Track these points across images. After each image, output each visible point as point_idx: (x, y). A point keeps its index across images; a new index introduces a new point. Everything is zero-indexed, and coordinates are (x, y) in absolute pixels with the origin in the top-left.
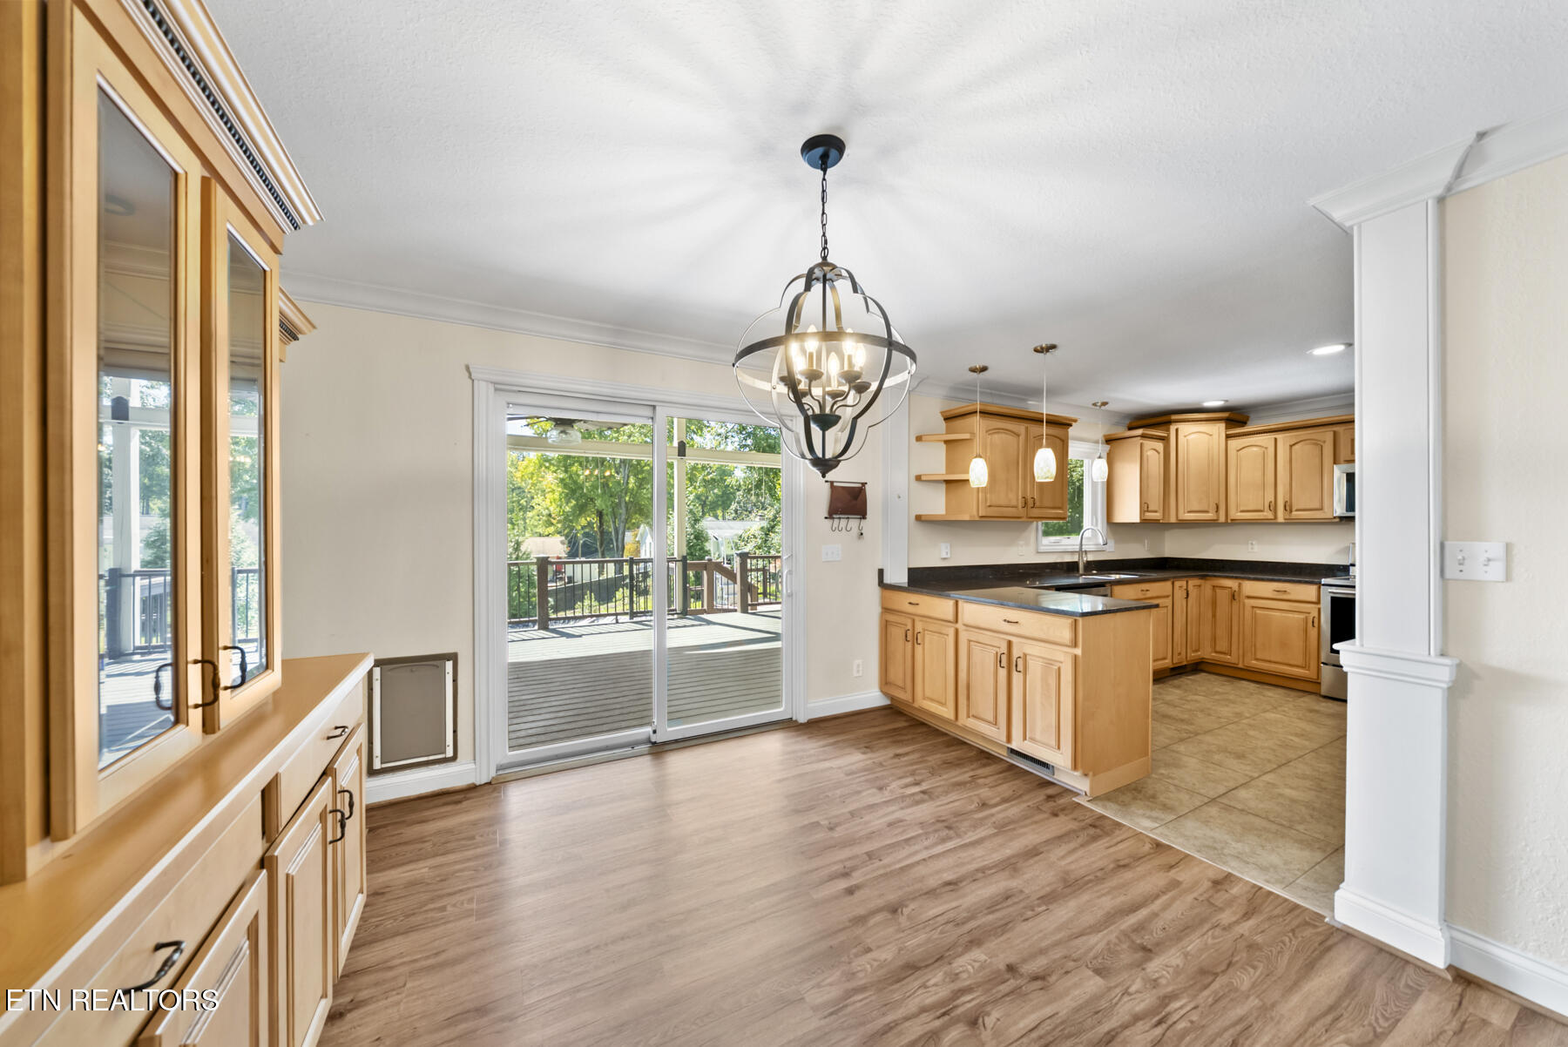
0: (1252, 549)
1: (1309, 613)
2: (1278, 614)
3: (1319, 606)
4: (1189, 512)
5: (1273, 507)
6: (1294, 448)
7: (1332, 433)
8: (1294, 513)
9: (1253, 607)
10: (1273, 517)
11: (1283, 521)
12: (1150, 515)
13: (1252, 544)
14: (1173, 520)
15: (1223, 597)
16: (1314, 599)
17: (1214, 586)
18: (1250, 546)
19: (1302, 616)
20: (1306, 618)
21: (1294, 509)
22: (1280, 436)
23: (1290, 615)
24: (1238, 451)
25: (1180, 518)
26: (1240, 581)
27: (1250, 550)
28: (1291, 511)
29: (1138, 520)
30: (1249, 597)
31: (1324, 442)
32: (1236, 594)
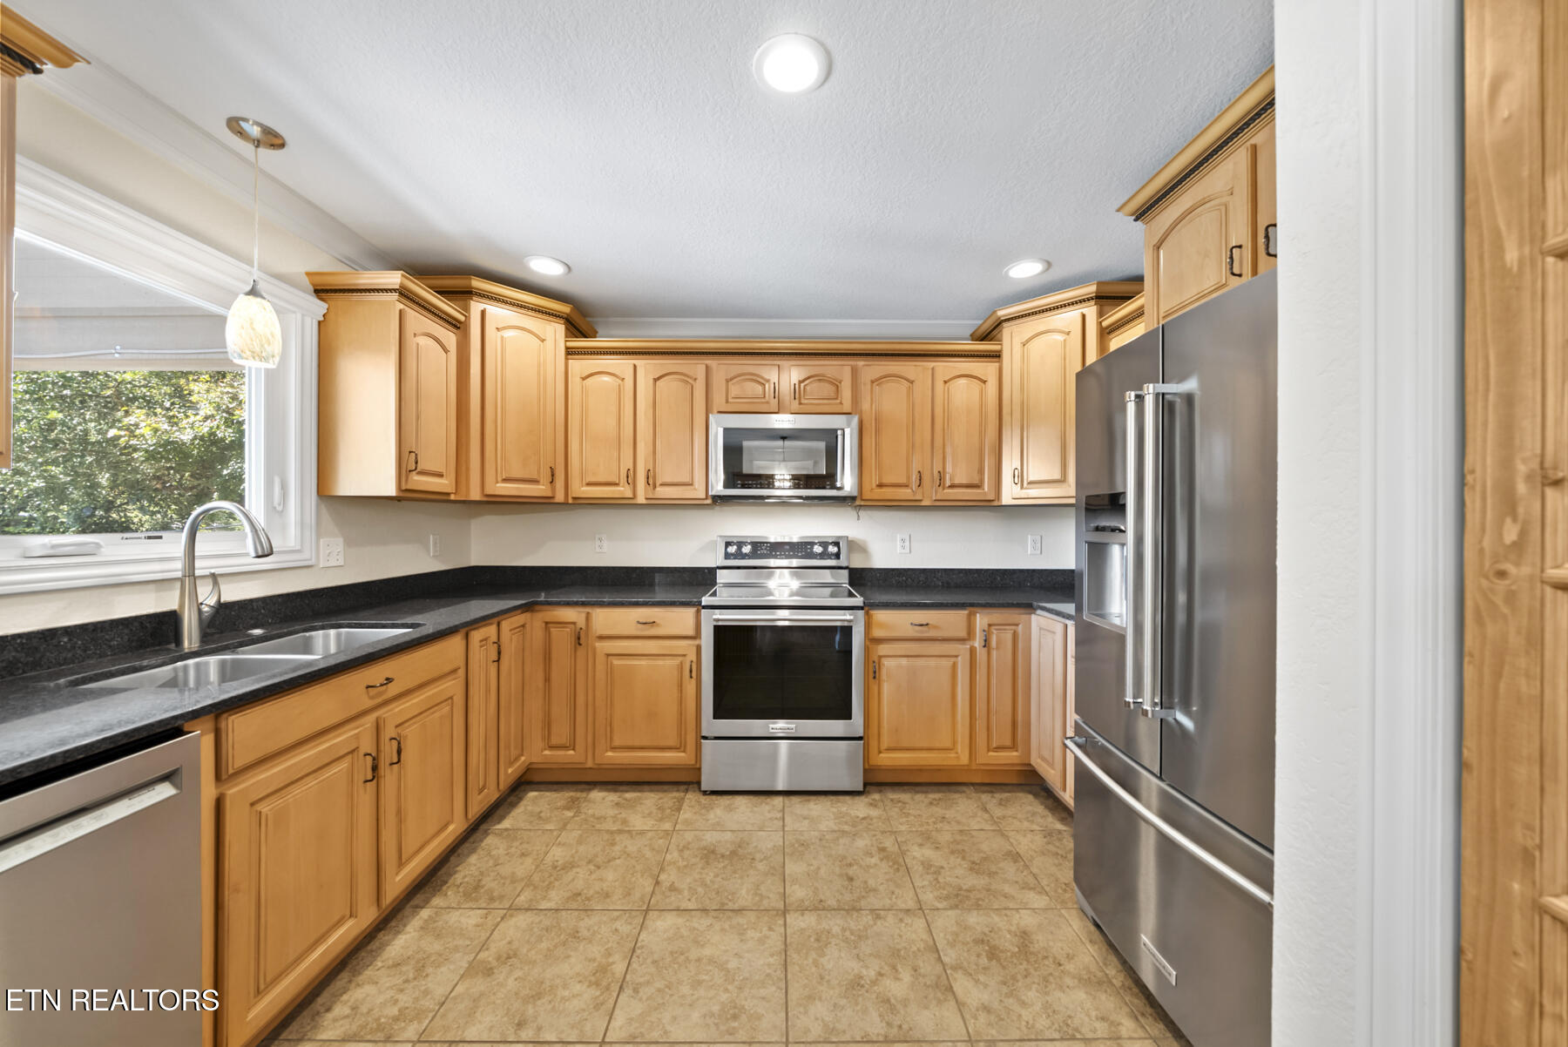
0: (600, 547)
1: (684, 655)
2: (643, 662)
3: (697, 642)
4: (506, 480)
5: (631, 478)
6: (658, 383)
7: (704, 366)
8: (658, 489)
9: (608, 655)
10: (631, 496)
11: (644, 502)
12: (420, 482)
13: (600, 540)
14: (475, 495)
15: (562, 638)
16: (691, 632)
17: (547, 623)
18: (598, 543)
19: (677, 661)
20: (681, 666)
21: (658, 484)
22: (642, 363)
23: (660, 662)
24: (584, 379)
25: (489, 491)
26: (588, 609)
27: (598, 550)
28: (655, 487)
29: (390, 490)
30: (602, 638)
31: (695, 379)
32: (582, 636)
